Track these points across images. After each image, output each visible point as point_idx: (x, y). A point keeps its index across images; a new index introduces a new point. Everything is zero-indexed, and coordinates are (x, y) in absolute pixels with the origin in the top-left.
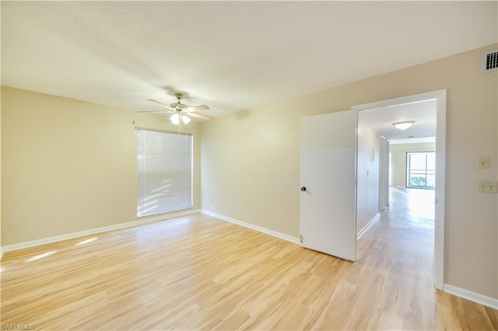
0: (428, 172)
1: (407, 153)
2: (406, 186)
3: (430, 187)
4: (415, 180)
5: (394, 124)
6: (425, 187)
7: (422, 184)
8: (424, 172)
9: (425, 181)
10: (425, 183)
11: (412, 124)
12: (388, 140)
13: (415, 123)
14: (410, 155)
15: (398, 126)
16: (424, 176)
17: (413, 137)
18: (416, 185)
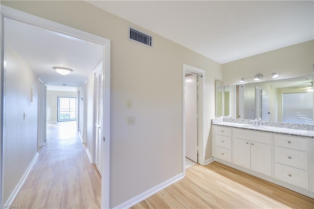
0: (71, 110)
1: (58, 97)
2: (58, 120)
3: (72, 119)
4: (63, 115)
5: (54, 68)
6: (70, 120)
7: (67, 118)
8: (68, 110)
9: (69, 116)
10: (69, 117)
11: (70, 72)
12: (45, 85)
13: (72, 72)
14: (59, 99)
15: (58, 71)
16: (68, 113)
17: (66, 85)
18: (63, 119)
